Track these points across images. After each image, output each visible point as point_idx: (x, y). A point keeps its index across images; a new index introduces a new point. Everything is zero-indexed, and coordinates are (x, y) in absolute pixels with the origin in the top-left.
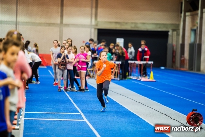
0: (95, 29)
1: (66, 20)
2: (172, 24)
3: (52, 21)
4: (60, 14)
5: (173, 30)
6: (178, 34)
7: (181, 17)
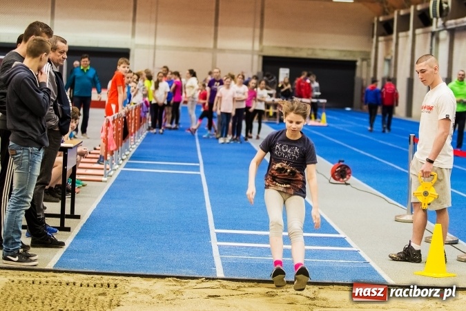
0: (259, 56)
1: (222, 43)
2: (361, 52)
3: (202, 45)
4: (213, 36)
5: (363, 60)
6: (369, 65)
7: (372, 42)
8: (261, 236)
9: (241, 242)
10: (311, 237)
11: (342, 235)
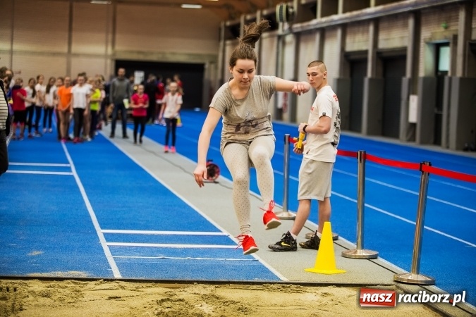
0: (112, 60)
1: (76, 48)
2: (209, 56)
3: (57, 50)
4: (67, 41)
5: (211, 62)
6: (216, 68)
7: (219, 46)
8: (147, 235)
9: (130, 242)
10: (196, 236)
11: (225, 233)
